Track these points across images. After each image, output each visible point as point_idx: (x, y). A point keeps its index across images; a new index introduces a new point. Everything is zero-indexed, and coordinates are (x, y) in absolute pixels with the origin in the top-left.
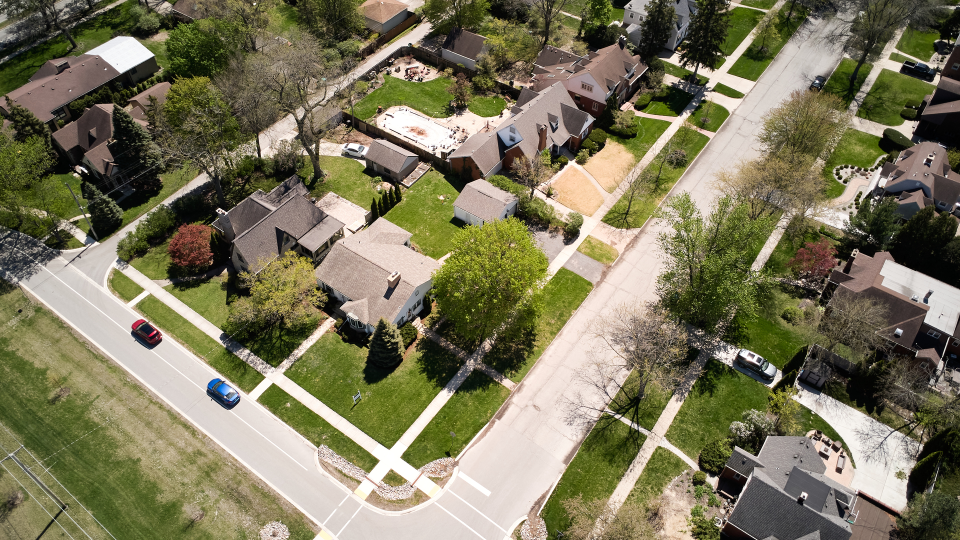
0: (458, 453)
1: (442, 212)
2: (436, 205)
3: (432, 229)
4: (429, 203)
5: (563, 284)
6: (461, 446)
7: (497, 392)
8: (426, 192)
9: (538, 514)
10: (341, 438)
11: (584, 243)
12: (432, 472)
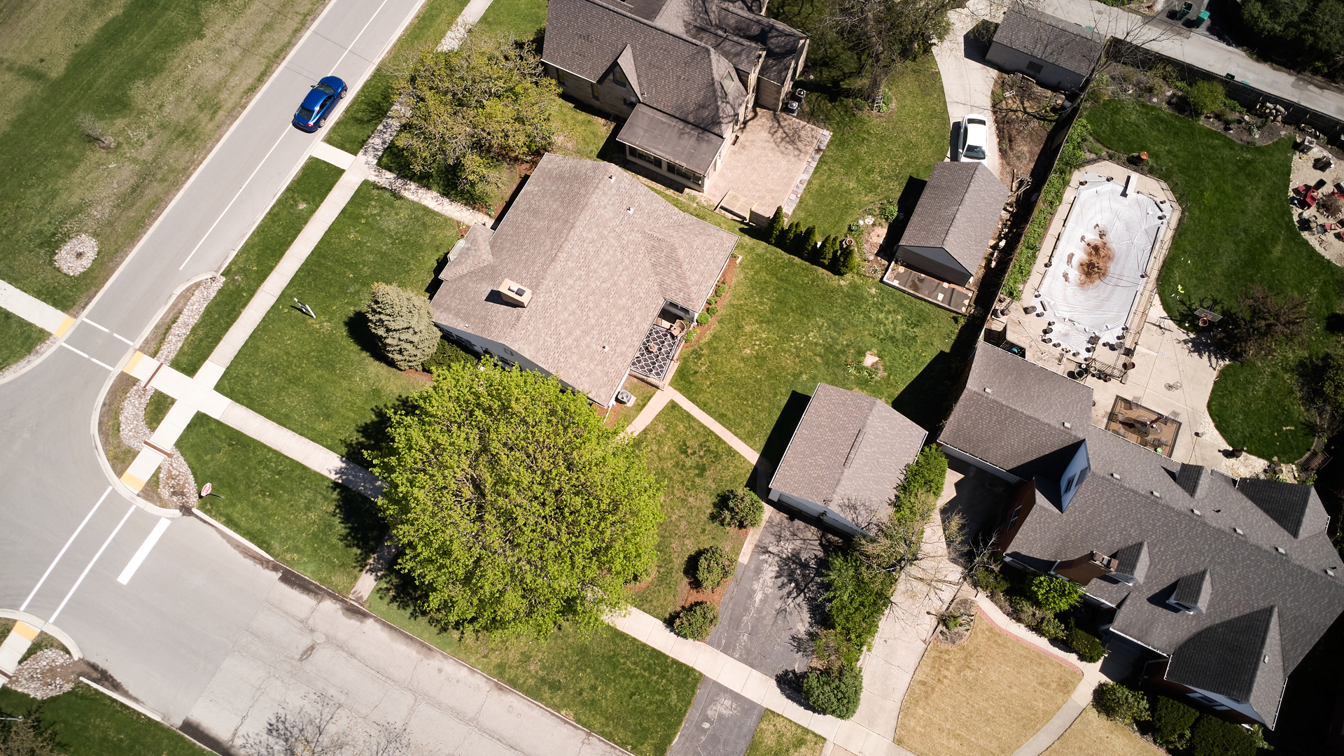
0: (207, 512)
1: (823, 369)
2: (843, 352)
3: (764, 358)
4: (847, 337)
5: (648, 683)
6: (221, 515)
7: (341, 566)
8: (879, 322)
9: (81, 679)
10: (235, 305)
11: (793, 728)
12: (169, 472)
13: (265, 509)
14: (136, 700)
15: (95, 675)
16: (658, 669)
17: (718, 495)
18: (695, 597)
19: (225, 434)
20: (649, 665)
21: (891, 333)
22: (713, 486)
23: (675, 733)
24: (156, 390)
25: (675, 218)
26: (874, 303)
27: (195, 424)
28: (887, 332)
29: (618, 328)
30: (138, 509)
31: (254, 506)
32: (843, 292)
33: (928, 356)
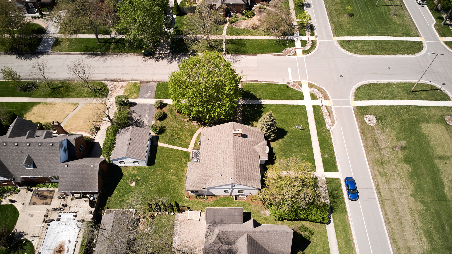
1: (147, 175)
2: (142, 182)
3: (166, 170)
4: (143, 188)
17: (165, 132)
18: (162, 110)
21: (129, 195)
22: (167, 133)
23: (156, 88)
33: (115, 192)
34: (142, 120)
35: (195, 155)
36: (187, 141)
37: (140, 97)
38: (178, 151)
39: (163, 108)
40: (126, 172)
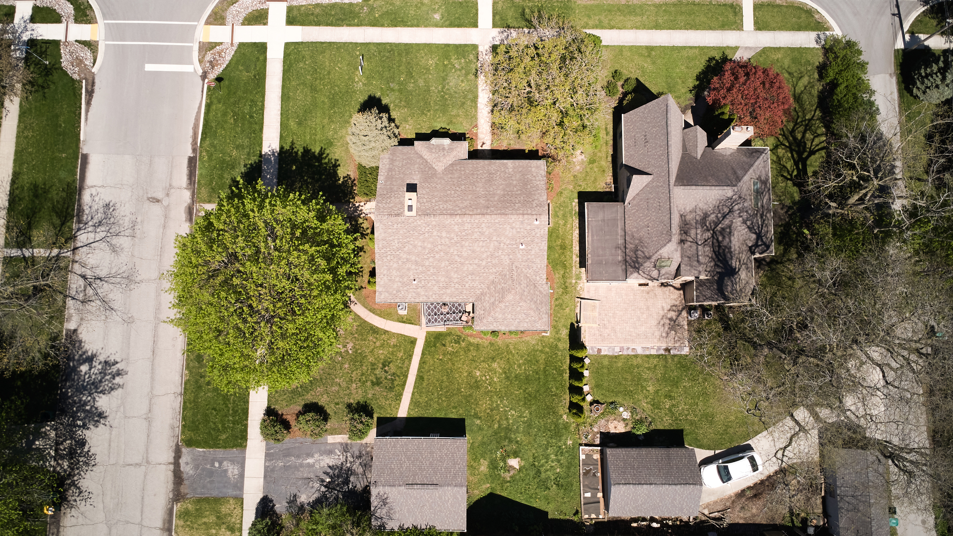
0: (209, 89)
1: (490, 432)
2: (510, 441)
3: (478, 387)
4: (524, 438)
5: (226, 416)
6: (210, 98)
7: (212, 189)
8: (547, 457)
9: (84, 81)
10: (346, 19)
11: (238, 521)
12: (222, 51)
13: (226, 122)
14: (86, 119)
15: (89, 87)
16: (237, 418)
17: (366, 402)
18: (291, 418)
19: (260, 68)
20: (237, 411)
21: (542, 469)
22: (370, 396)
23: (204, 448)
24: (268, 9)
25: (538, 278)
26: (560, 447)
27: (257, 47)
28: (542, 466)
29: (433, 282)
30: (192, 47)
31: (225, 114)
32: (558, 420)
33: (537, 504)
34: (325, 473)
35: (436, 320)
36: (393, 341)
37: (238, 493)
38: (422, 362)
39: (284, 417)
40: (484, 486)
